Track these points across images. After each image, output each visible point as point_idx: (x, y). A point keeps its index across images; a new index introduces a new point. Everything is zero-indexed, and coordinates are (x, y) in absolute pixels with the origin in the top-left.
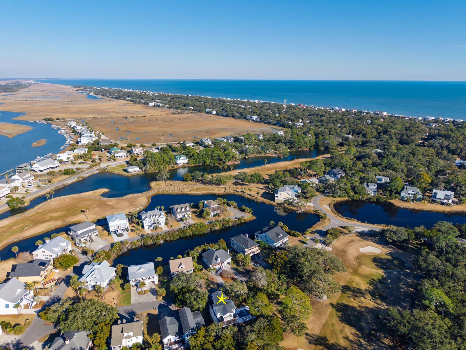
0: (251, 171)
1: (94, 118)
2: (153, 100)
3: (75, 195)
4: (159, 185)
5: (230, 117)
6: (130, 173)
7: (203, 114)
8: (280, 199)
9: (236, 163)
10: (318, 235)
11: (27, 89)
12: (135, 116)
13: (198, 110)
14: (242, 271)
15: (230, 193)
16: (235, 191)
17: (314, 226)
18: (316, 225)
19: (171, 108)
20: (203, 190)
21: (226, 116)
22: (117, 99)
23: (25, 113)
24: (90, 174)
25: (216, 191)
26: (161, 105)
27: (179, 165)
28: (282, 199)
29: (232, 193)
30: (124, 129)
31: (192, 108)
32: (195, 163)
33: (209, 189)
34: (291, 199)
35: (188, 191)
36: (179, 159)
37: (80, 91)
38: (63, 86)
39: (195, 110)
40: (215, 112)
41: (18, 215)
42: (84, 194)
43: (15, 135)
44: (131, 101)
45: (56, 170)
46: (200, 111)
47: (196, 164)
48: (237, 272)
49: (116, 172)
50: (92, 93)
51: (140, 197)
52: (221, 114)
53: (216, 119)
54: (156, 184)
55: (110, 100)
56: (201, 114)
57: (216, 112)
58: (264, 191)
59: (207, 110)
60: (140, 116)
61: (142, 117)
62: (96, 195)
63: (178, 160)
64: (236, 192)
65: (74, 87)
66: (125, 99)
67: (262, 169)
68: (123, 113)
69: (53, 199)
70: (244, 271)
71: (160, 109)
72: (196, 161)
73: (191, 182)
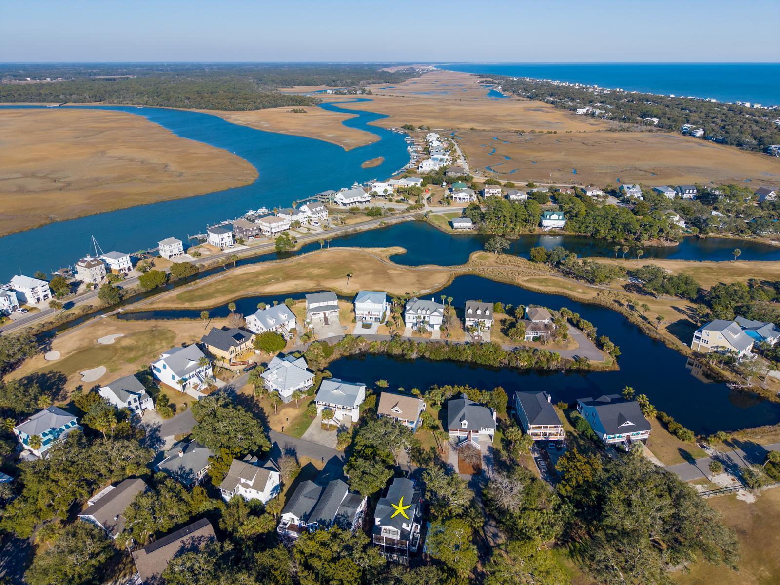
0: (688, 268)
1: (472, 129)
2: (591, 102)
3: (358, 249)
4: (485, 258)
5: (732, 144)
6: (456, 229)
7: (675, 134)
8: (705, 345)
9: (667, 244)
10: (742, 453)
11: (416, 79)
12: (537, 130)
13: (668, 125)
14: (505, 461)
15: (603, 303)
16: (615, 301)
17: (749, 430)
18: (757, 429)
19: (615, 119)
20: (552, 286)
21: (723, 142)
22: (532, 98)
23: (387, 116)
24: (400, 220)
25: (579, 292)
26: (598, 111)
27: (546, 230)
28: (709, 346)
29: (609, 304)
30: (503, 153)
31: (656, 120)
32: (577, 229)
33: (566, 285)
34: (730, 352)
35: (525, 281)
36: (548, 217)
37: (485, 84)
38: (467, 75)
39: (660, 126)
40: (700, 132)
41: (278, 261)
42: (370, 250)
43: (353, 148)
44: (553, 103)
45: (362, 206)
46: (670, 128)
47: (580, 232)
48: (495, 458)
49: (436, 223)
50: (500, 87)
51: (440, 272)
52: (712, 137)
53: (696, 145)
54: (480, 257)
55: (519, 100)
56: (669, 134)
57: (703, 132)
58: (684, 317)
59: (687, 126)
60: (545, 131)
61: (549, 132)
62: (383, 256)
63: (547, 219)
64: (616, 305)
65: (481, 76)
66: (543, 100)
67: (720, 268)
68: (524, 123)
69: (329, 249)
70: (508, 462)
71: (593, 121)
72: (579, 227)
73: (542, 265)
